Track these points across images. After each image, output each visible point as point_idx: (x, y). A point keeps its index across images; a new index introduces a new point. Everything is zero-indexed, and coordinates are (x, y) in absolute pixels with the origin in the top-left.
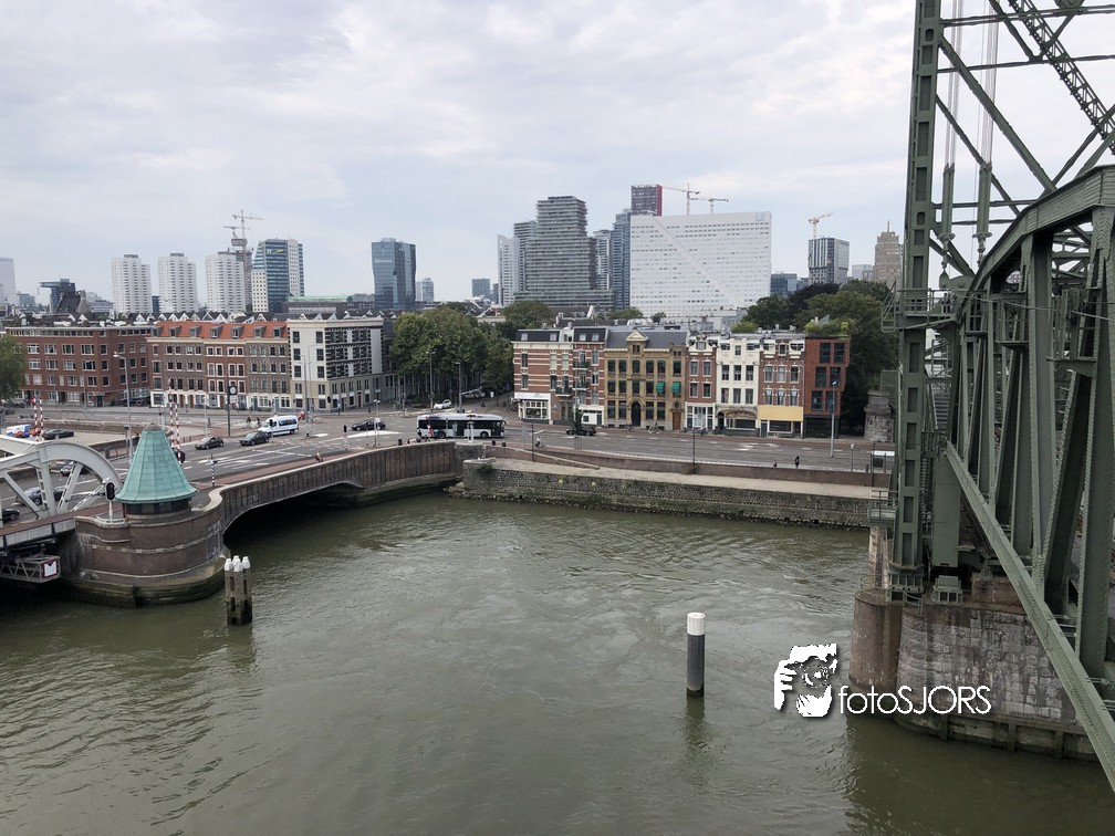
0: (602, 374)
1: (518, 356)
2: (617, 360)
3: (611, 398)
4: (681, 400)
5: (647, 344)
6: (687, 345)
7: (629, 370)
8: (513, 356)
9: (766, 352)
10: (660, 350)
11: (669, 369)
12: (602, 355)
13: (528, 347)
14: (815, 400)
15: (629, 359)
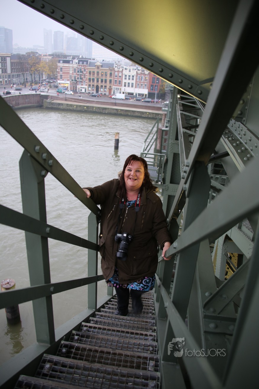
0: (87, 76)
1: (59, 68)
2: (92, 71)
3: (90, 84)
4: (111, 85)
5: (102, 66)
6: (114, 68)
7: (96, 75)
8: (58, 68)
9: (138, 72)
10: (106, 69)
11: (108, 75)
12: (87, 69)
13: (62, 65)
14: (152, 88)
15: (96, 71)
